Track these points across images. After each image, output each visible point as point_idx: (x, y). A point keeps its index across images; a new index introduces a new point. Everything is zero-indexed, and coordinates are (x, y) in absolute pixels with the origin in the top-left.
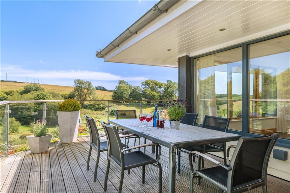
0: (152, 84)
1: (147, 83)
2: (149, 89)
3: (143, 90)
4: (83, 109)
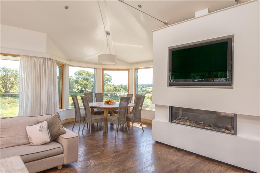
0: (84, 74)
1: (80, 73)
2: (82, 79)
3: (76, 79)
4: (8, 97)
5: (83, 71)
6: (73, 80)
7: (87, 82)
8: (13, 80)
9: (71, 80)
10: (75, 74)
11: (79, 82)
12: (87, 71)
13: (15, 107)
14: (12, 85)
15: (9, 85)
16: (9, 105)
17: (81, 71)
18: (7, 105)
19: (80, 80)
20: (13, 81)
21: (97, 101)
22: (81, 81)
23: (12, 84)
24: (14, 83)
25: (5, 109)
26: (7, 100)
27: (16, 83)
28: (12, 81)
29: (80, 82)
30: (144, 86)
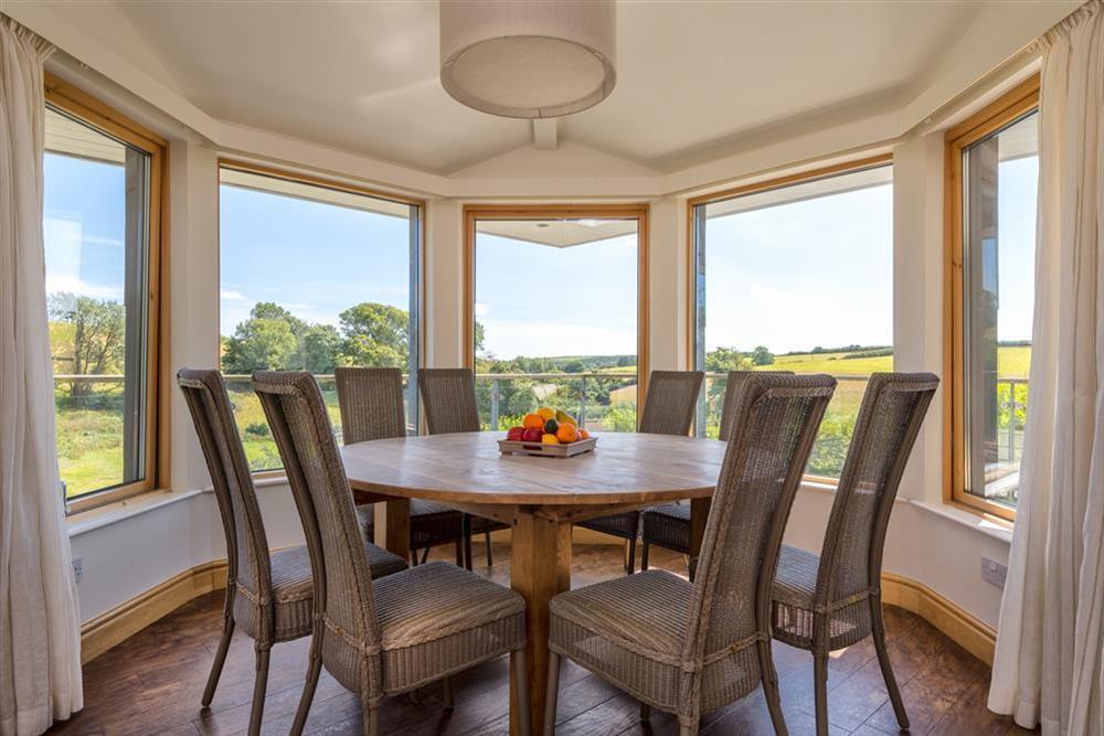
0: (378, 318)
1: (362, 314)
2: (370, 337)
3: (346, 338)
4: (83, 412)
5: (371, 306)
6: (335, 339)
7: (389, 348)
8: (105, 344)
9: (328, 342)
10: (341, 319)
11: (358, 348)
12: (390, 307)
13: (110, 448)
14: (99, 362)
15: (87, 362)
16: (89, 440)
17: (366, 304)
18: (78, 439)
19: (361, 342)
20: (103, 348)
21: (436, 426)
22: (367, 344)
23: (101, 357)
24: (108, 353)
25: (69, 457)
26: (81, 420)
27: (116, 357)
28: (100, 349)
29: (363, 349)
30: (603, 364)
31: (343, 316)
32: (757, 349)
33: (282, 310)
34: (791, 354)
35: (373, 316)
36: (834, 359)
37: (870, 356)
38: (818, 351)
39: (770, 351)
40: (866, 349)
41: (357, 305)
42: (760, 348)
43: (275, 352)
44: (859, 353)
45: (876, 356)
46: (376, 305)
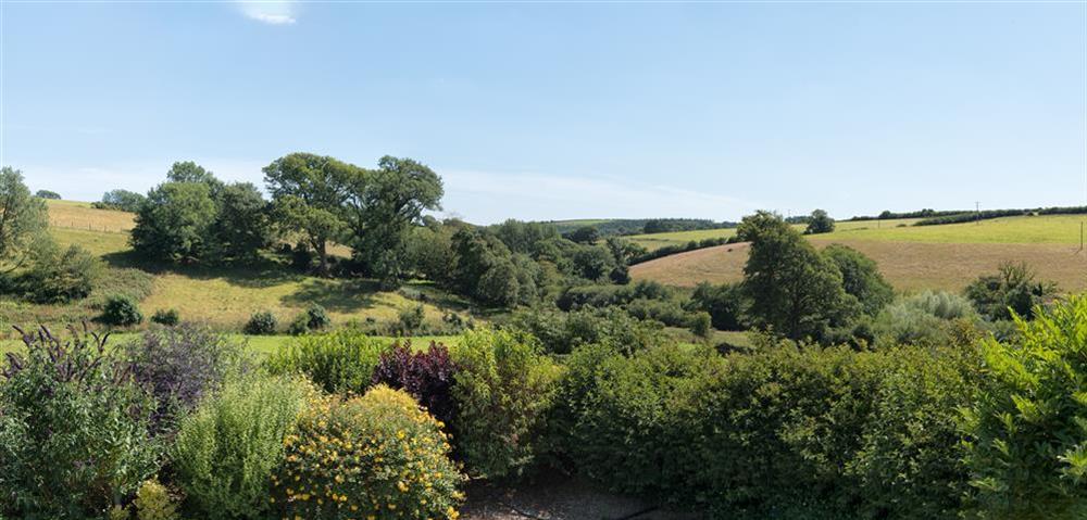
0: (313, 173)
1: (290, 168)
2: (301, 198)
3: (270, 199)
5: (303, 157)
6: (255, 201)
7: (325, 212)
9: (247, 204)
10: (265, 175)
11: (286, 212)
12: (326, 158)
29: (291, 213)
30: (626, 230)
31: (269, 171)
32: (814, 213)
33: (203, 170)
34: (855, 219)
35: (305, 169)
36: (903, 226)
37: (944, 223)
38: (886, 216)
39: (830, 216)
40: (940, 214)
41: (284, 156)
42: (817, 212)
43: (191, 223)
44: (931, 219)
45: (950, 222)
46: (309, 155)
